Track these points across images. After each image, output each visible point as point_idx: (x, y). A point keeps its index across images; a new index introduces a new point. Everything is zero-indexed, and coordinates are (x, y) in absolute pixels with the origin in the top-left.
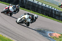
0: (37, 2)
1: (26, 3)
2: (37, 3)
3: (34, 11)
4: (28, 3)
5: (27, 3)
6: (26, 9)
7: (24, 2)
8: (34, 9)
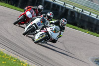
0: (96, 16)
1: (78, 18)
2: (95, 18)
3: (92, 31)
5: (80, 17)
6: (79, 27)
7: (75, 17)
8: (92, 27)
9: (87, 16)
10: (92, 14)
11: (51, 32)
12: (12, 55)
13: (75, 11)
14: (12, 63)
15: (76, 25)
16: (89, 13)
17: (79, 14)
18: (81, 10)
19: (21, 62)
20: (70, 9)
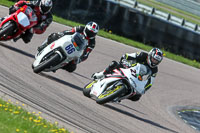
0: (181, 21)
1: (144, 26)
2: (179, 25)
4: (151, 24)
5: (148, 24)
6: (146, 44)
8: (173, 45)
9: (163, 22)
10: (172, 18)
11: (133, 78)
12: (11, 100)
13: (139, 13)
14: (11, 118)
15: (141, 41)
16: (167, 15)
17: (146, 17)
18: (151, 9)
19: (29, 116)
20: (128, 8)
